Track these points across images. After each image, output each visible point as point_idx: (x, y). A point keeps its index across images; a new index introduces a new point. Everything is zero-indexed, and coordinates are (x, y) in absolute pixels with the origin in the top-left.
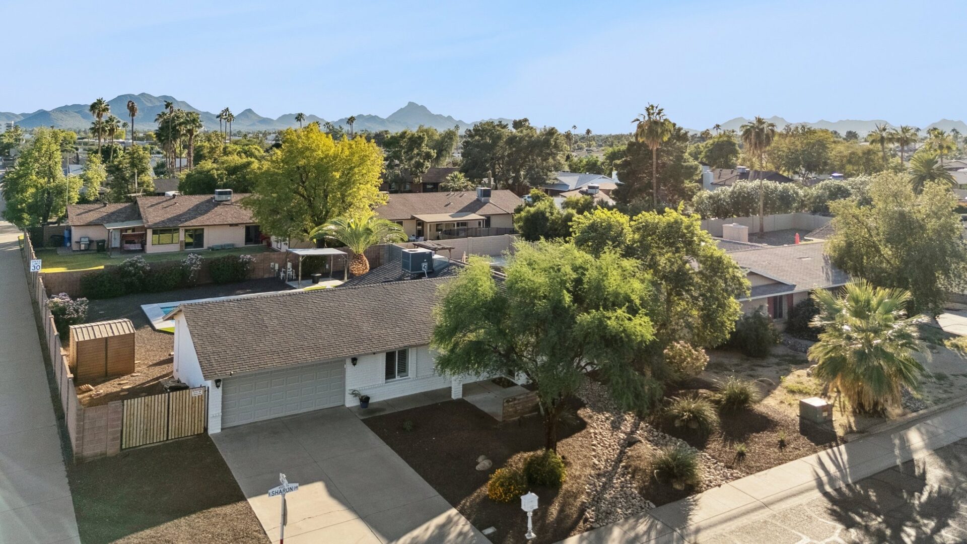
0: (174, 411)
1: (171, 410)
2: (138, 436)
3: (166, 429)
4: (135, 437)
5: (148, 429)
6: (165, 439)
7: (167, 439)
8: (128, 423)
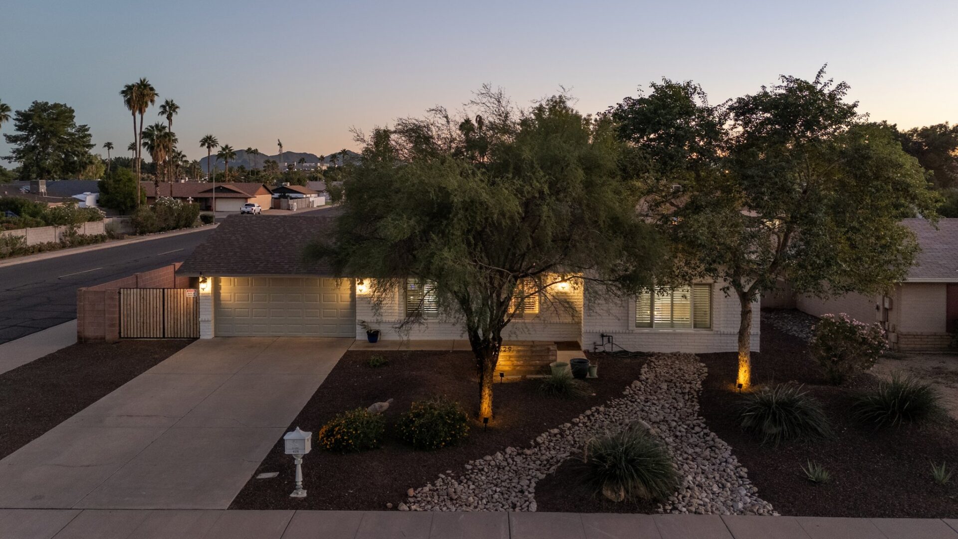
0: (169, 309)
1: (166, 307)
2: (135, 328)
3: (162, 326)
4: (132, 328)
5: (145, 322)
6: (162, 336)
7: (164, 337)
8: (125, 312)
